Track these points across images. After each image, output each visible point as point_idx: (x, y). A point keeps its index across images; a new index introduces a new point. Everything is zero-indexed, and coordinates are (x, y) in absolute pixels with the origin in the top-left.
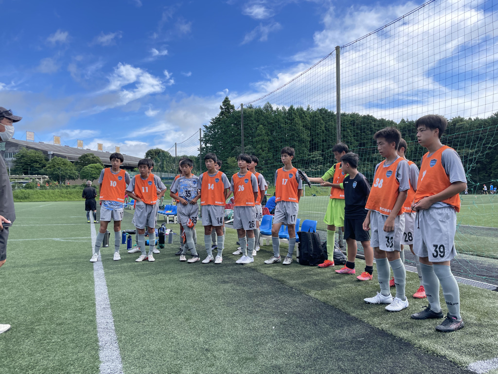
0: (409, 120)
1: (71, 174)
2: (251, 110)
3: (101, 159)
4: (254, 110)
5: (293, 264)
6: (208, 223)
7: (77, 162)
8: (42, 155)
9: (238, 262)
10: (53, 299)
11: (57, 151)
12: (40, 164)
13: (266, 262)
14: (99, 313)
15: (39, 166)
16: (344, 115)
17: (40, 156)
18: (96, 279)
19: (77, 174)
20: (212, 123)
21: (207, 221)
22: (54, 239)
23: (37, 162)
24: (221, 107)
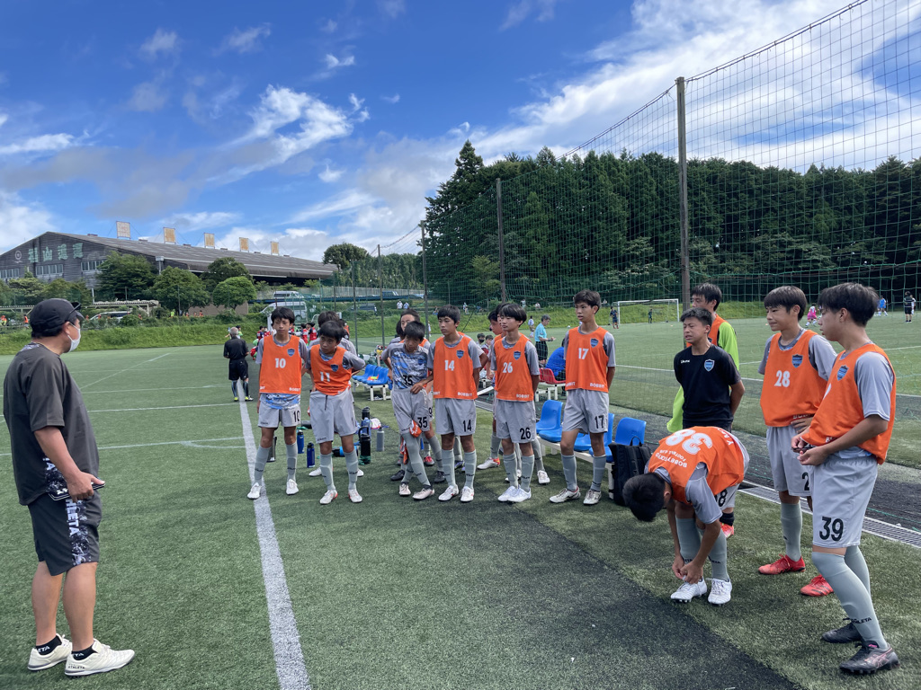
0: (826, 168)
1: (198, 296)
2: (515, 163)
3: (247, 266)
4: (519, 164)
5: (602, 504)
6: (446, 429)
7: (206, 274)
8: (146, 263)
9: (502, 498)
10: (197, 587)
11: (170, 256)
12: (143, 279)
13: (554, 499)
14: (276, 621)
15: (141, 283)
16: (694, 164)
17: (142, 265)
18: (262, 541)
19: (207, 296)
20: (441, 193)
21: (445, 426)
22: (182, 442)
23: (138, 276)
24: (457, 161)
